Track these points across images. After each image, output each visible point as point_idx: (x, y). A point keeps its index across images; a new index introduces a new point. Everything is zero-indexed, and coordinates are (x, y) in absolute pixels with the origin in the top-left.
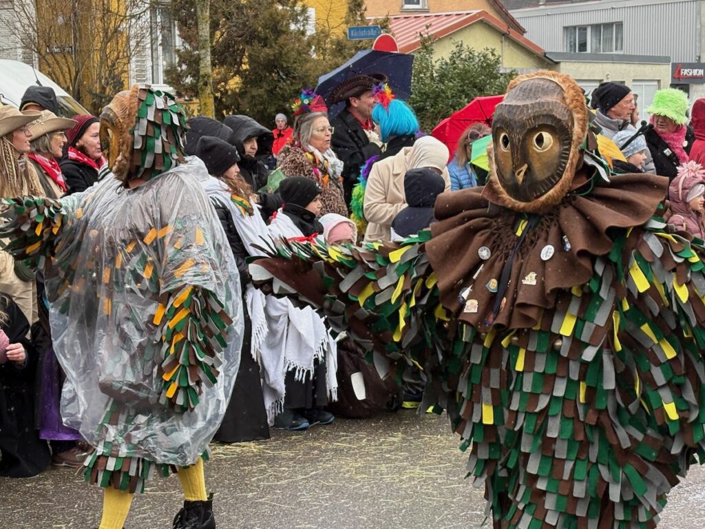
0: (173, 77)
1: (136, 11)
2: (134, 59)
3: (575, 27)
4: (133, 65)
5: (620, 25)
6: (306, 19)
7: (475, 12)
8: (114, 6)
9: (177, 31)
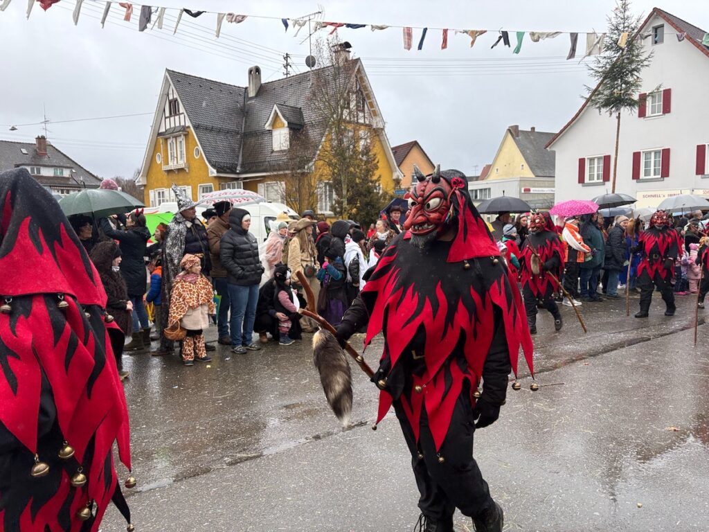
0: (333, 208)
1: (321, 186)
2: (319, 202)
4: (319, 205)
5: (489, 189)
6: (380, 188)
8: (313, 184)
9: (334, 193)
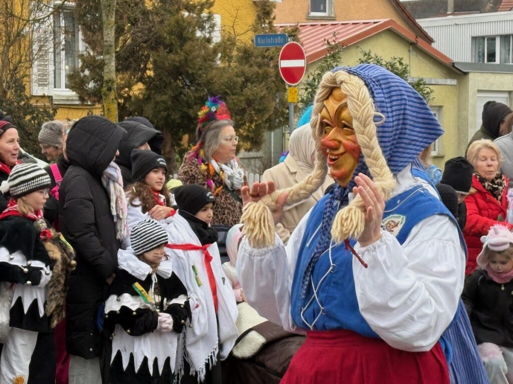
0: (76, 82)
1: (40, 15)
2: (36, 63)
3: (483, 38)
4: (35, 70)
6: (213, 26)
7: (382, 21)
8: (17, 10)
9: (80, 36)
